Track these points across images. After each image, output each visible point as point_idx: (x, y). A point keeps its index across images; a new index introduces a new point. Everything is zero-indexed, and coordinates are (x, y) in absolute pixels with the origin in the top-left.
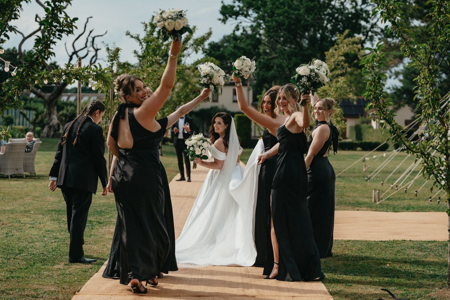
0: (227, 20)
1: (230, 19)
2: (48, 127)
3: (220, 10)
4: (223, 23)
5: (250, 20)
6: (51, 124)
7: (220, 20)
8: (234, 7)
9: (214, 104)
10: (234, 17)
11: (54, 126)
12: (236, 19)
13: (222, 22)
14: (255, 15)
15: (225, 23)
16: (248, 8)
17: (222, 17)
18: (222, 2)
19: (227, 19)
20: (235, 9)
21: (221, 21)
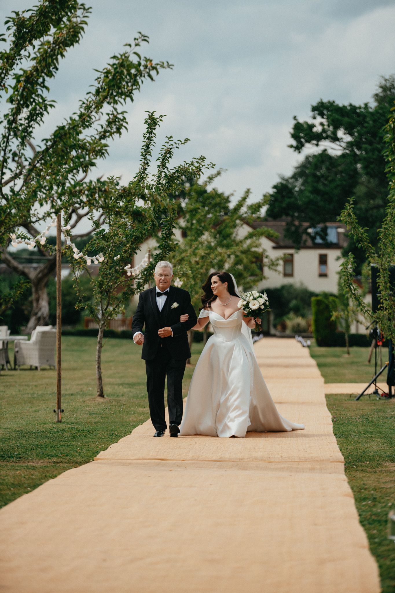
0: (303, 148)
1: (307, 145)
2: (36, 319)
3: (292, 131)
4: (297, 152)
5: (341, 146)
6: (39, 314)
7: (291, 146)
8: (313, 126)
9: (288, 281)
10: (315, 142)
11: (44, 318)
12: (317, 145)
13: (295, 151)
14: (348, 138)
15: (300, 152)
16: (336, 128)
17: (294, 143)
18: (295, 118)
19: (303, 145)
20: (315, 130)
21: (293, 149)
